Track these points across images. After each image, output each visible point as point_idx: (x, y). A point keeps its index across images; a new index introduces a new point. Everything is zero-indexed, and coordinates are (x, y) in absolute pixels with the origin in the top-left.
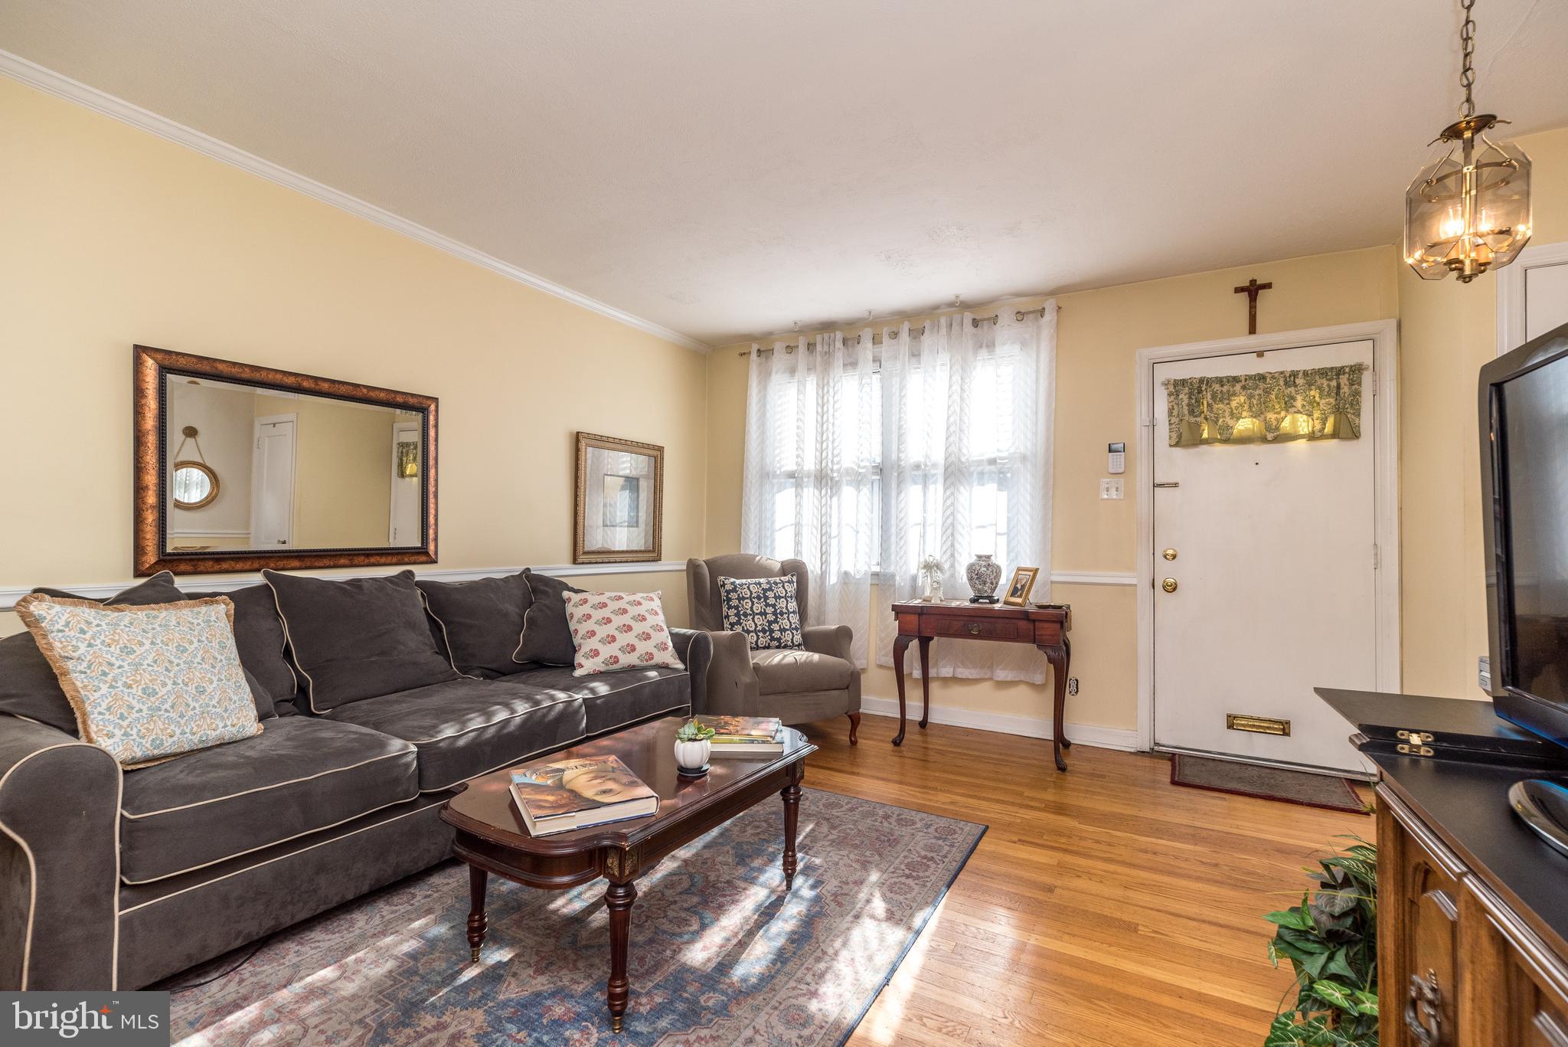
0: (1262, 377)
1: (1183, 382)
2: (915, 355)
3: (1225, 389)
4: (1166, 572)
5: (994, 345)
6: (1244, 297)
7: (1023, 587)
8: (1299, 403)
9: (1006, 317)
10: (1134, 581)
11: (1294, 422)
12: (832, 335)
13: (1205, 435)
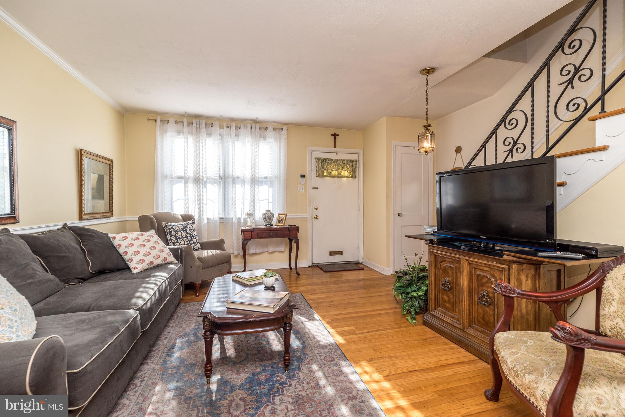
0: (337, 160)
1: (320, 159)
2: (237, 136)
3: (329, 162)
4: (315, 213)
5: (266, 138)
6: (333, 137)
7: (282, 220)
8: (345, 168)
9: (270, 129)
10: (307, 217)
11: (344, 173)
12: (201, 121)
13: (325, 174)
